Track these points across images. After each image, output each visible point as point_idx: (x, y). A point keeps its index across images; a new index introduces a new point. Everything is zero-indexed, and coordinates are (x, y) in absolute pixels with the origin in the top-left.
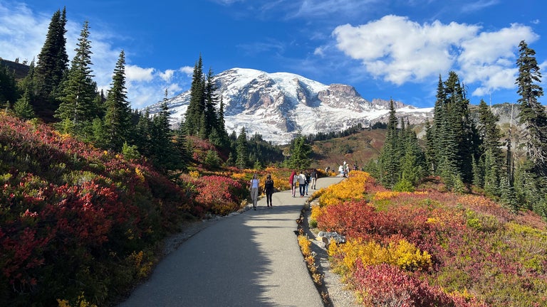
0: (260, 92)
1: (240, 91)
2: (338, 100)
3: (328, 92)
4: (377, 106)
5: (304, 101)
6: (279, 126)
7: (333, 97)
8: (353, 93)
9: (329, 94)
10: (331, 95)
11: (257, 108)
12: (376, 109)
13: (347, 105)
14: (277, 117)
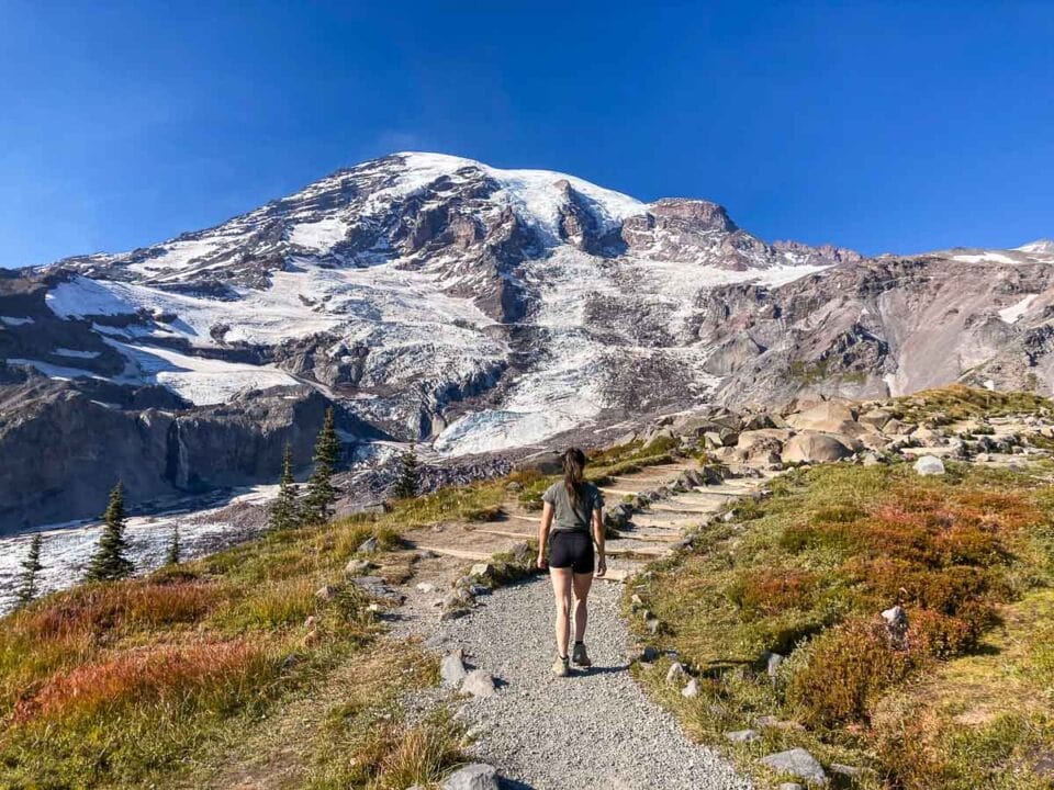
0: (452, 210)
1: (394, 206)
2: (674, 239)
3: (651, 222)
4: (789, 256)
5: (578, 240)
6: (482, 302)
7: (664, 232)
8: (720, 221)
9: (651, 227)
10: (657, 229)
11: (434, 251)
12: (785, 261)
13: (701, 254)
14: (483, 278)
